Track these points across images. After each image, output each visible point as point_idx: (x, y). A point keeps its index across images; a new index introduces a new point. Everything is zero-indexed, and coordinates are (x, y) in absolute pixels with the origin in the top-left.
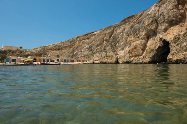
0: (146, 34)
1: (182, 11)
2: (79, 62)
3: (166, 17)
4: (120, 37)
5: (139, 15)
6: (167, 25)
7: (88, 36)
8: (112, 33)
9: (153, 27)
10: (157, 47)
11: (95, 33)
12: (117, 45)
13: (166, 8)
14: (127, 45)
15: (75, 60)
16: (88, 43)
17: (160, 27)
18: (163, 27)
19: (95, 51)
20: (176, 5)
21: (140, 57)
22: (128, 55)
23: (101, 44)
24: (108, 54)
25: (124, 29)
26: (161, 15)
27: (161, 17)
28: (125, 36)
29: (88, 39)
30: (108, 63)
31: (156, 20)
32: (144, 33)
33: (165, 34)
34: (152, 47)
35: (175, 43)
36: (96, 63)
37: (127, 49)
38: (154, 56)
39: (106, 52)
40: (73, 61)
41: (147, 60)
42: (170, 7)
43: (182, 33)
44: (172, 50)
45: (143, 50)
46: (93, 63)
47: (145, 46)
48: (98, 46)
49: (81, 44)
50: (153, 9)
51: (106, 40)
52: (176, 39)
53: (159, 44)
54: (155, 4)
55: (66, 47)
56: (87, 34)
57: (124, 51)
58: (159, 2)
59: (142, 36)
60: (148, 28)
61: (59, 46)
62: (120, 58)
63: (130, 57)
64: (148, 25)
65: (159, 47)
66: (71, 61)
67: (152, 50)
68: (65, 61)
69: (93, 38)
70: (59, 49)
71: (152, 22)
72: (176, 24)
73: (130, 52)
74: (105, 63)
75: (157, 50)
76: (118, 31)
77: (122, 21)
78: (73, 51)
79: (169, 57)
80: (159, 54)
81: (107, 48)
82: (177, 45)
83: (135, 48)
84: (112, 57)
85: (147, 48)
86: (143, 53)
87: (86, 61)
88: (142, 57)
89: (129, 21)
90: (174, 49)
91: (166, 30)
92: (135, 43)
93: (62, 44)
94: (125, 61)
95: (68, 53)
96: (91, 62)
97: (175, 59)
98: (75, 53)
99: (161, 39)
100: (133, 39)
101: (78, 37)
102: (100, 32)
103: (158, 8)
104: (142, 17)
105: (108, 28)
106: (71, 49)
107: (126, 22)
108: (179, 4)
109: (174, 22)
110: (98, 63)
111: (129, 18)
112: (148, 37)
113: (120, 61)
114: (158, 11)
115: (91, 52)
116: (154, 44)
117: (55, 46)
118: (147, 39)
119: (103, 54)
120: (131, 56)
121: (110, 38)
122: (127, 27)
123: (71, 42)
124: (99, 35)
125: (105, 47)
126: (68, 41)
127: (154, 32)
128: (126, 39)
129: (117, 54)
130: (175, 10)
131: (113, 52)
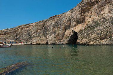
0: (64, 27)
1: (83, 17)
2: (21, 44)
3: (76, 19)
4: (49, 28)
5: (60, 16)
6: (76, 23)
7: (28, 26)
8: (44, 25)
9: (68, 24)
10: (71, 35)
11: (33, 24)
12: (47, 33)
13: (75, 14)
14: (53, 33)
15: (18, 42)
16: (28, 31)
17: (72, 24)
18: (74, 24)
19: (33, 36)
20: (80, 13)
21: (61, 41)
22: (54, 39)
23: (37, 32)
24: (41, 38)
25: (51, 23)
26: (73, 17)
27: (73, 18)
28: (52, 27)
29: (27, 28)
30: (42, 44)
31: (70, 20)
32: (63, 27)
33: (75, 28)
34: (68, 35)
35: (80, 33)
36: (33, 44)
37: (53, 35)
38: (69, 40)
39: (40, 37)
40: (17, 43)
41: (65, 42)
42: (78, 14)
43: (84, 28)
44: (79, 37)
45: (63, 36)
46: (32, 44)
47: (64, 34)
48: (34, 33)
49: (22, 31)
50: (68, 14)
51: (40, 29)
52: (81, 31)
53: (72, 33)
54: (69, 11)
55: (11, 32)
56: (27, 25)
57: (51, 37)
58: (72, 10)
59: (62, 28)
60: (66, 24)
61: (6, 32)
62: (49, 41)
63: (55, 41)
64: (66, 22)
65: (72, 35)
66: (15, 43)
67: (68, 37)
68: (11, 42)
69: (31, 27)
70: (5, 34)
71: (68, 20)
72: (81, 23)
73: (55, 38)
74: (39, 44)
75: (71, 37)
76: (48, 24)
77: (50, 18)
78: (16, 36)
79: (78, 41)
80: (72, 39)
81: (41, 35)
82: (82, 35)
83: (58, 35)
84: (44, 40)
85: (65, 35)
86: (63, 38)
87: (26, 43)
88: (62, 40)
89: (54, 19)
90: (80, 37)
91: (75, 26)
92: (58, 32)
93: (8, 31)
94: (52, 43)
95: (13, 37)
96: (30, 43)
97: (81, 42)
98: (18, 37)
99: (73, 30)
100: (57, 29)
101: (20, 26)
102: (36, 24)
103: (71, 13)
104: (62, 17)
105: (41, 21)
106: (15, 34)
107: (52, 19)
108: (82, 13)
109: (79, 22)
110: (35, 44)
111: (54, 17)
112: (65, 29)
113: (49, 43)
114: (71, 15)
115: (30, 37)
116: (69, 33)
117: (2, 32)
118: (65, 30)
119: (38, 38)
120: (56, 39)
121: (42, 28)
122: (53, 22)
123: (14, 30)
124: (35, 26)
125: (39, 33)
126: (12, 28)
127: (69, 26)
128: (53, 29)
129: (47, 38)
130: (80, 16)
131: (45, 37)
